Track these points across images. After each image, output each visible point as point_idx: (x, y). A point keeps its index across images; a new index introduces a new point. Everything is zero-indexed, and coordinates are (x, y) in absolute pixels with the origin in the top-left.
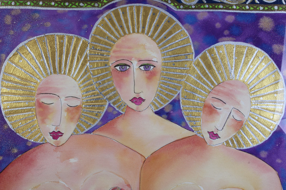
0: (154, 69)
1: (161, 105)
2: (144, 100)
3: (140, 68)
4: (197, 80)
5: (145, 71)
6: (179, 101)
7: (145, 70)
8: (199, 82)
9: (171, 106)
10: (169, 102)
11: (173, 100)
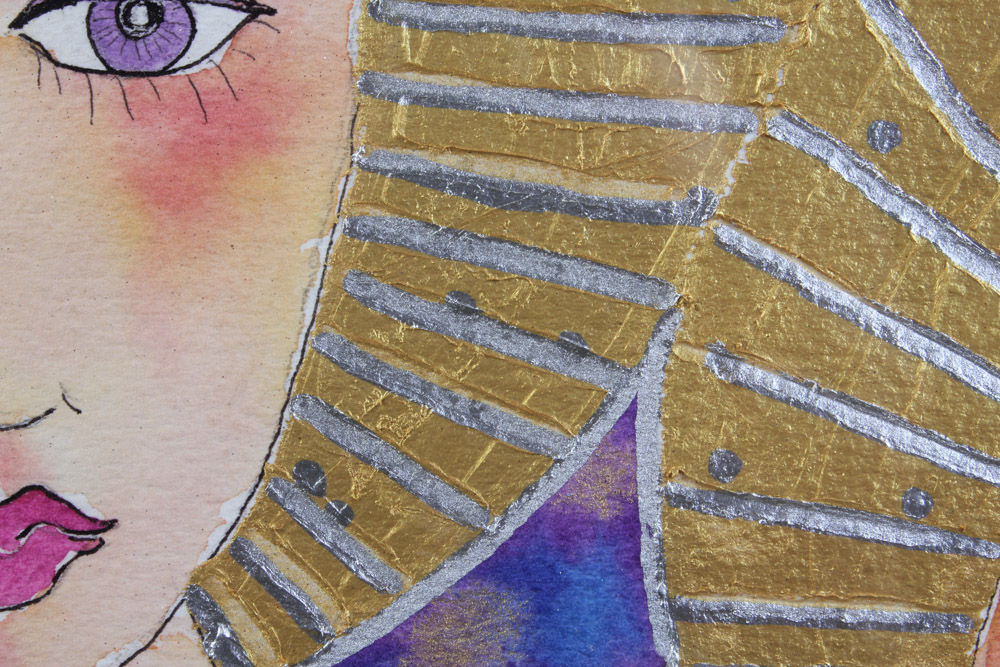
0: (243, 42)
1: (365, 595)
2: (90, 533)
3: (33, 28)
4: (892, 204)
5: (107, 86)
6: (629, 525)
7: (110, 71)
8: (932, 233)
9: (511, 606)
10: (481, 553)
11: (536, 518)
